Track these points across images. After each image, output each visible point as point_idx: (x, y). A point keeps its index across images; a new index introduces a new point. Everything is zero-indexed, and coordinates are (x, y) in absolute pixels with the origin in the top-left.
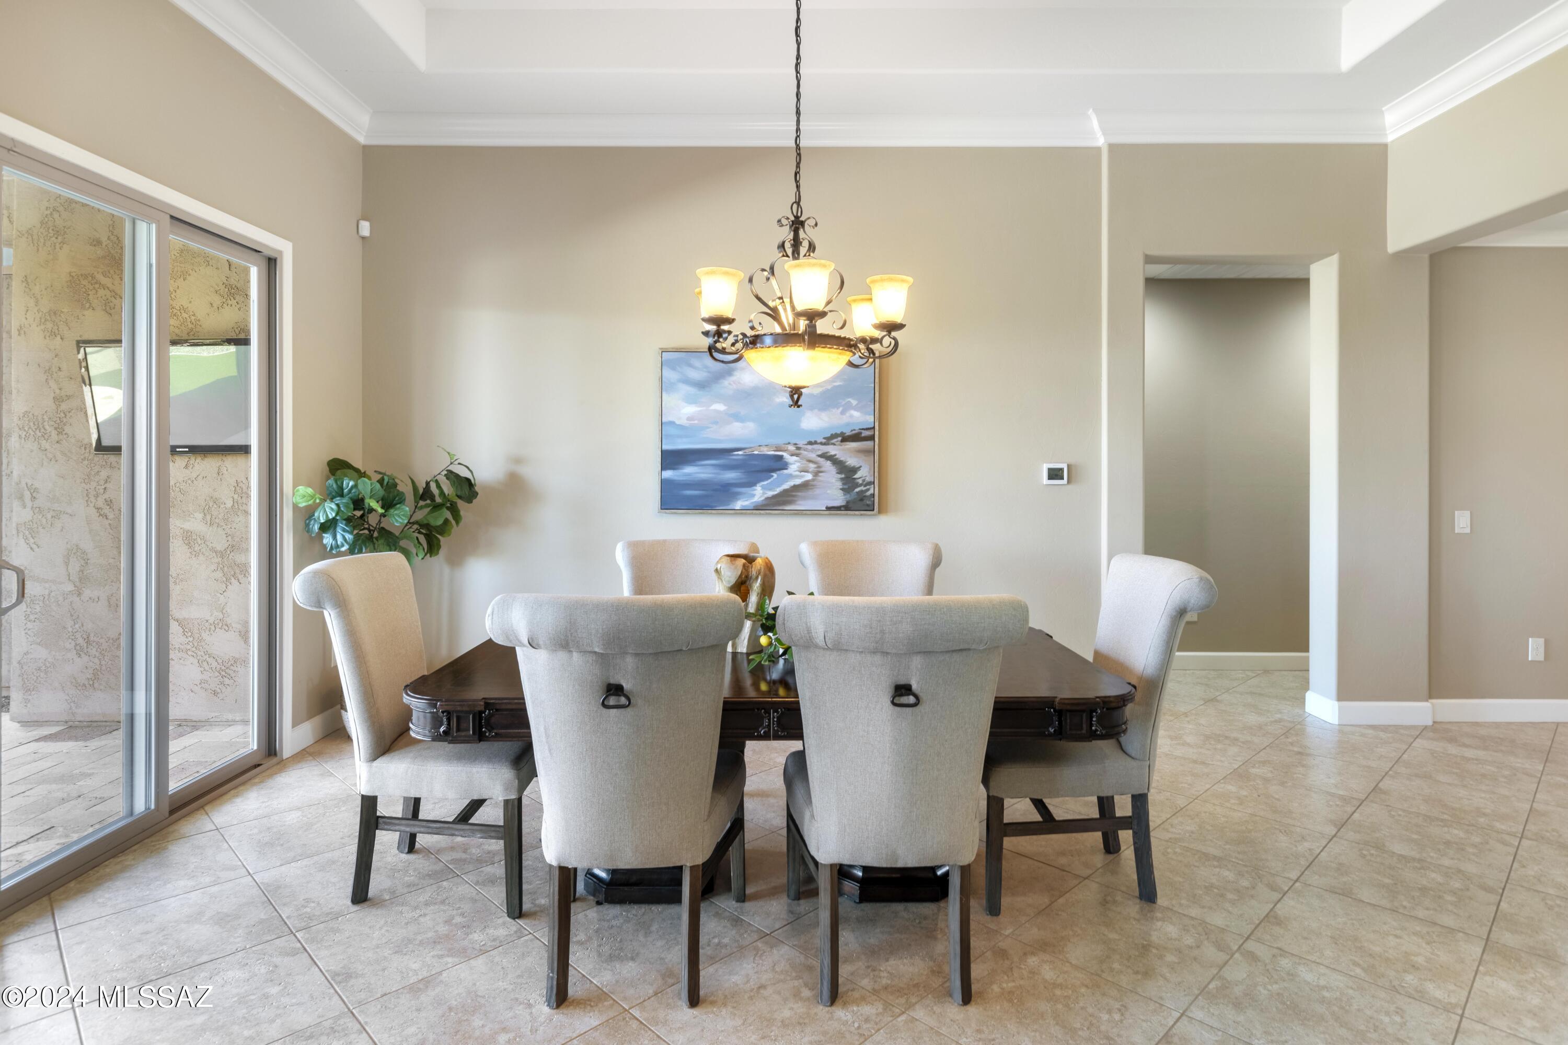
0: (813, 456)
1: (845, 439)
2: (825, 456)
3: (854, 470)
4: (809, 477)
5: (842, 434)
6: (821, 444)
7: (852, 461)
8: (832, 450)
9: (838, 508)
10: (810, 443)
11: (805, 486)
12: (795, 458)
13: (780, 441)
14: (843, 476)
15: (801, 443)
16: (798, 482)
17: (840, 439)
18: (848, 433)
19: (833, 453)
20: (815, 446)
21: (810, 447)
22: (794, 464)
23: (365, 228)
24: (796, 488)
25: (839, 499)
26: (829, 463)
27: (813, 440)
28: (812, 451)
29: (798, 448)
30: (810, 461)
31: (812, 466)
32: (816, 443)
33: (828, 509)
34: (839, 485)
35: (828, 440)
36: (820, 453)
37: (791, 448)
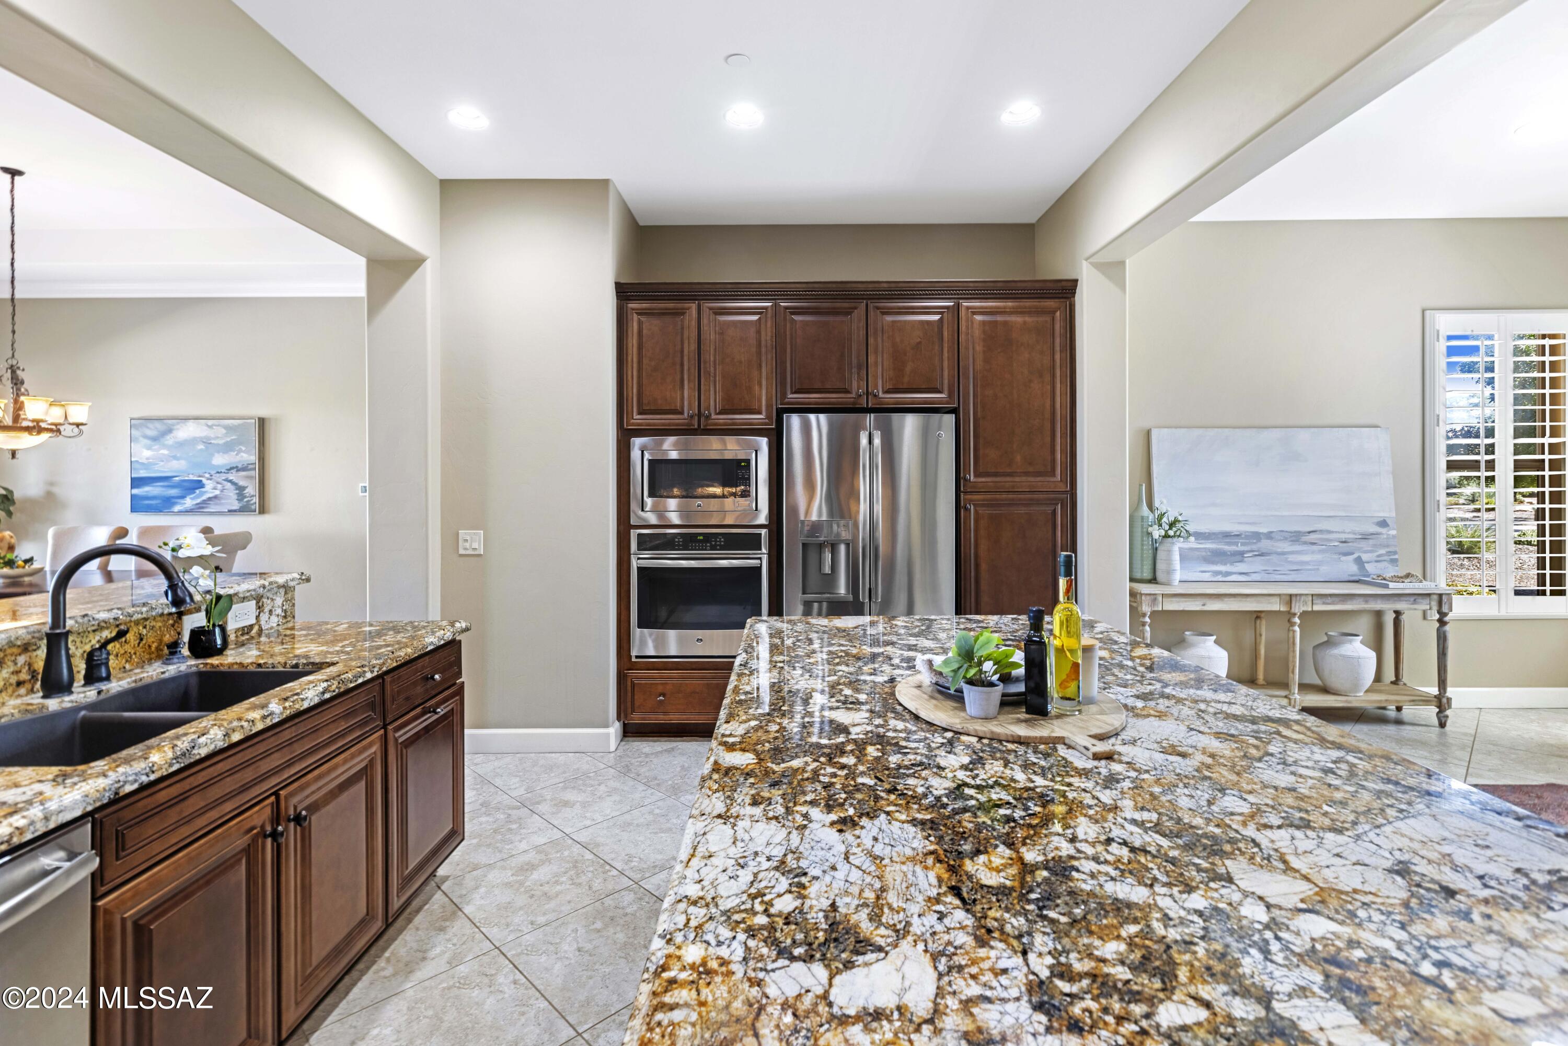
0: (220, 480)
1: (238, 470)
2: (227, 480)
3: (244, 488)
4: (217, 492)
5: (237, 467)
6: (225, 473)
7: (241, 483)
9: (235, 511)
10: (218, 472)
11: (216, 497)
13: (200, 472)
15: (213, 472)
16: (211, 495)
17: (235, 470)
18: (240, 466)
22: (209, 485)
24: (210, 499)
25: (236, 505)
30: (218, 483)
31: (219, 486)
32: (221, 472)
33: (229, 511)
34: (236, 497)
35: (229, 471)
37: (207, 475)
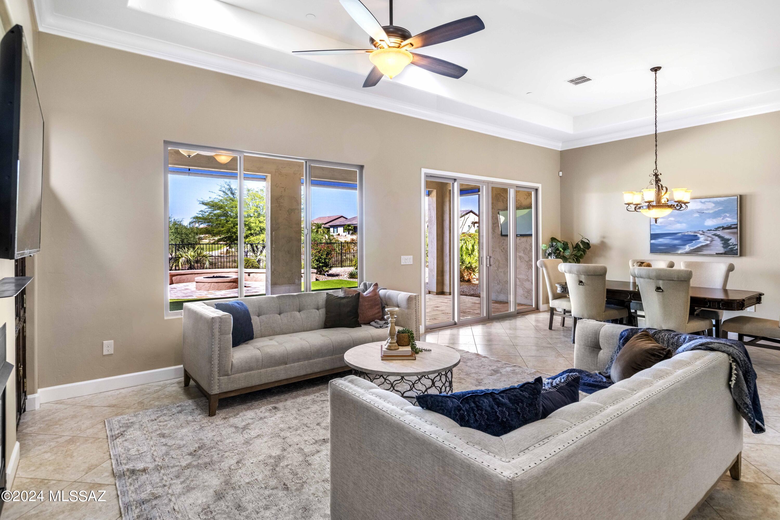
0: (710, 235)
1: (724, 228)
2: (715, 235)
3: (729, 240)
4: (708, 242)
5: (723, 227)
6: (713, 230)
7: (727, 237)
8: (718, 233)
9: (721, 254)
10: (709, 230)
11: (707, 245)
12: (702, 236)
13: (696, 230)
14: (723, 242)
15: (705, 230)
16: (704, 244)
17: (722, 228)
18: (725, 226)
19: (719, 234)
20: (711, 232)
21: (709, 232)
22: (702, 238)
23: (561, 174)
24: (703, 246)
25: (722, 250)
26: (717, 237)
27: (710, 229)
28: (710, 233)
29: (704, 232)
30: (709, 237)
31: (710, 239)
32: (711, 230)
33: (717, 254)
34: (722, 245)
35: (717, 229)
36: (713, 234)
37: (701, 232)
